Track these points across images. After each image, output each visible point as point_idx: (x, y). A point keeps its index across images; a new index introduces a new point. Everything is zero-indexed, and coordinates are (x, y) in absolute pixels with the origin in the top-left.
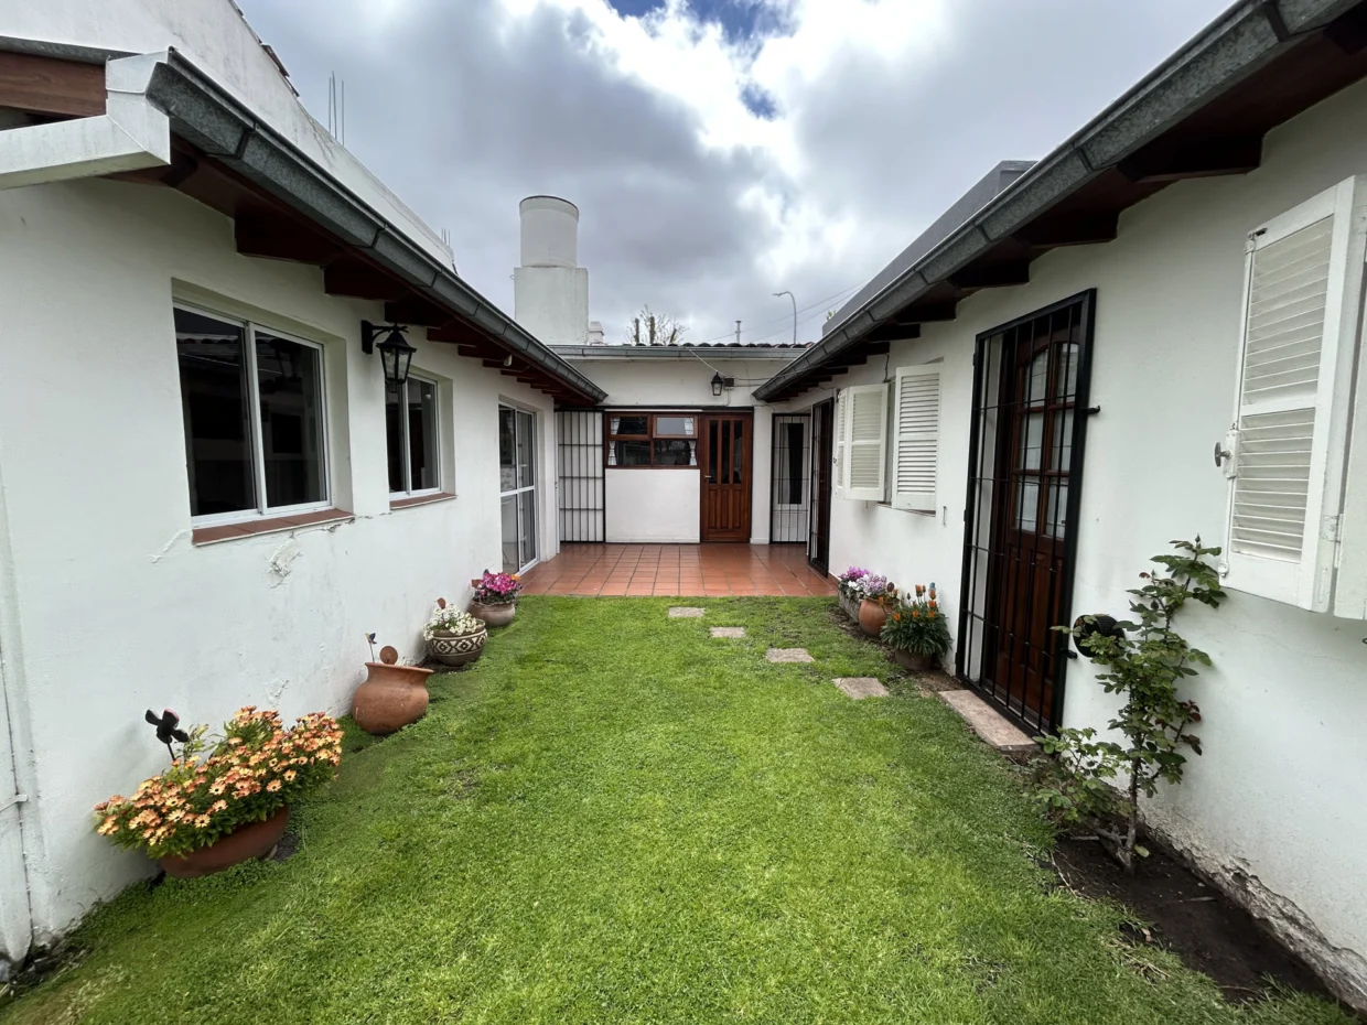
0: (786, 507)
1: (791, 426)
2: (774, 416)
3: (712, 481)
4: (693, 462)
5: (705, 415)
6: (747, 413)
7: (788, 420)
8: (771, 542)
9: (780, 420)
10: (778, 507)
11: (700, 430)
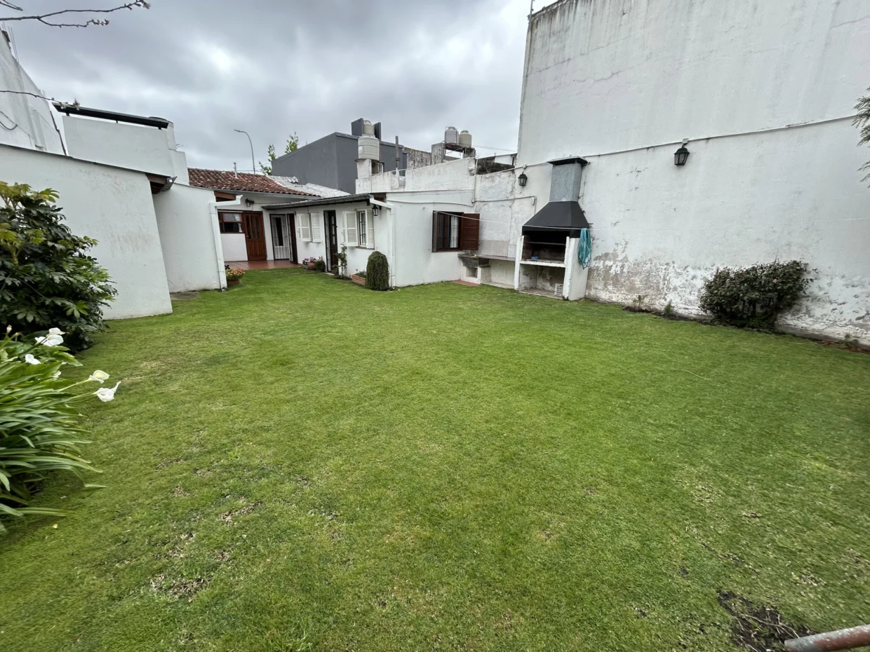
0: (278, 247)
1: (276, 219)
2: (270, 215)
3: (250, 237)
4: (241, 231)
5: (244, 214)
6: (260, 214)
7: (276, 216)
8: (275, 259)
9: (272, 216)
10: (275, 247)
11: (243, 219)
